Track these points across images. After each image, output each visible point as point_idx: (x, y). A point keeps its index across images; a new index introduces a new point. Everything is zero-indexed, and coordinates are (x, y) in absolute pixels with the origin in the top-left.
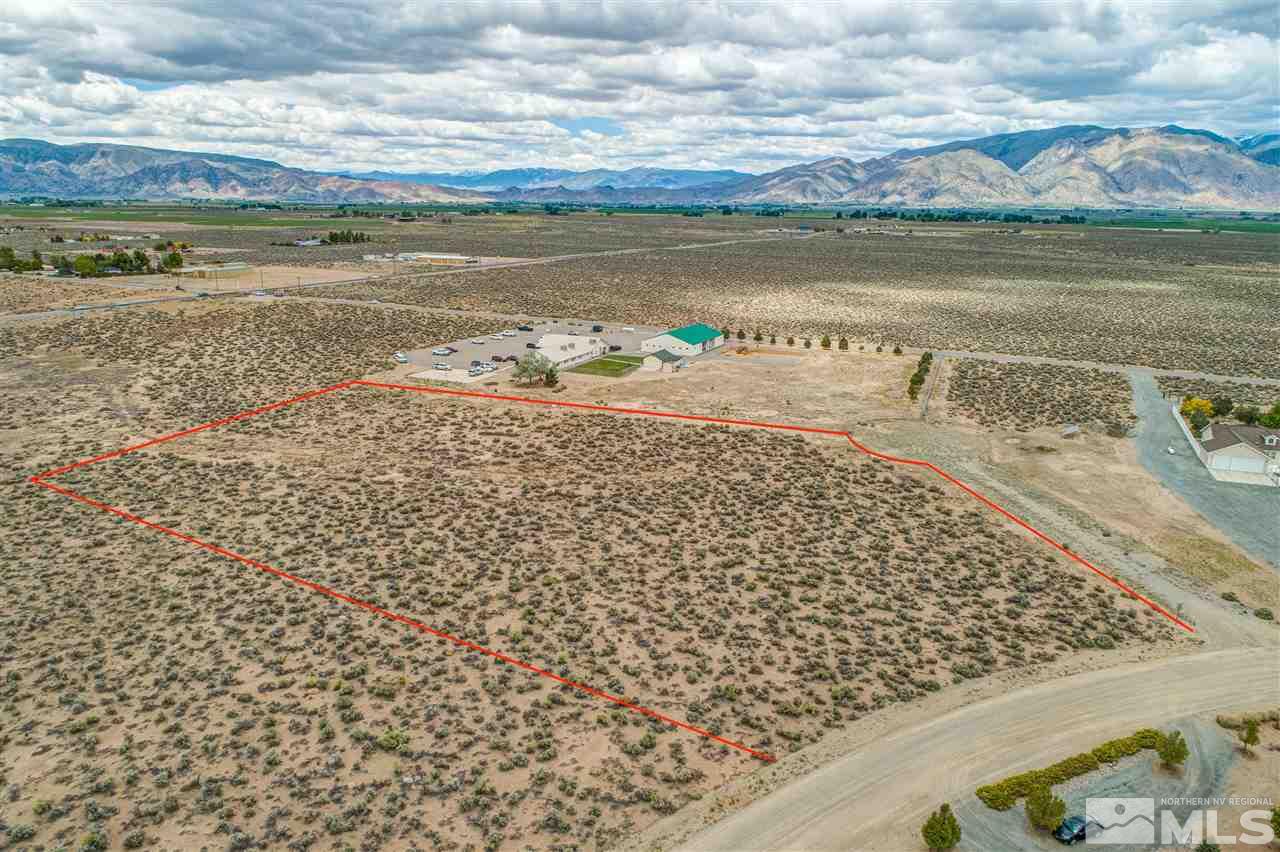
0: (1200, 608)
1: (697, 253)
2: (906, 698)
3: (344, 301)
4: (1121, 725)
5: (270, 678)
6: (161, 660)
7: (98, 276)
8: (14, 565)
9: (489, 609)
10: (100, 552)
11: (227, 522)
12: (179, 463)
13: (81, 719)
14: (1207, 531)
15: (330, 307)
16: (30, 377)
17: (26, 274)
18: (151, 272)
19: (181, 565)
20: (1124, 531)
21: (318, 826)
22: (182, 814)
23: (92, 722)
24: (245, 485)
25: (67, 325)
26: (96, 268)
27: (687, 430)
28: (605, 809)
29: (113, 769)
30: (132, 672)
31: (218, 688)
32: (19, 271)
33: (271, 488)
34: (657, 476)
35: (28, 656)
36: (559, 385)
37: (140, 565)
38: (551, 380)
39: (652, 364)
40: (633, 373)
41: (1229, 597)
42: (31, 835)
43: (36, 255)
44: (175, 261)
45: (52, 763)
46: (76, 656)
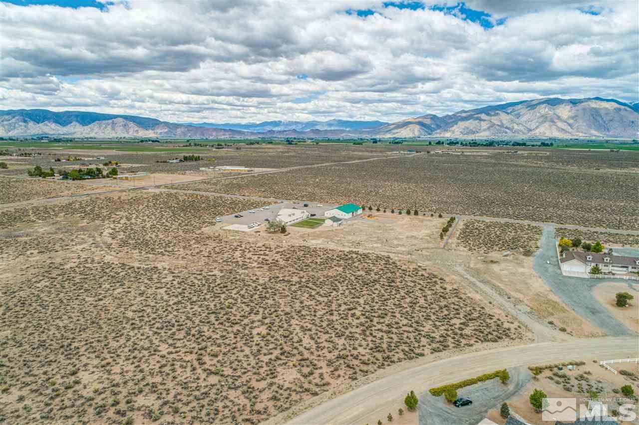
0: (538, 327)
1: (357, 165)
2: (411, 358)
3: (191, 192)
4: (490, 369)
5: (171, 349)
6: (130, 343)
7: (80, 180)
8: (69, 308)
9: (255, 325)
10: (101, 303)
11: (150, 291)
12: (127, 267)
13: (104, 363)
14: (552, 297)
15: (186, 195)
16: (59, 229)
17: (49, 179)
18: (104, 177)
19: (133, 308)
20: (516, 296)
21: (191, 398)
22: (144, 393)
23: (108, 364)
24: (155, 276)
25: (70, 204)
26: (80, 176)
27: (340, 253)
28: (294, 394)
29: (118, 379)
30: (120, 347)
31: (153, 353)
32: (44, 177)
33: (166, 278)
34: (325, 273)
35: (81, 341)
36: (287, 233)
37: (117, 308)
38: (283, 230)
39: (328, 222)
40: (320, 227)
41: (551, 323)
42: (93, 399)
43: (52, 170)
44: (114, 172)
45: (96, 377)
46: (98, 341)
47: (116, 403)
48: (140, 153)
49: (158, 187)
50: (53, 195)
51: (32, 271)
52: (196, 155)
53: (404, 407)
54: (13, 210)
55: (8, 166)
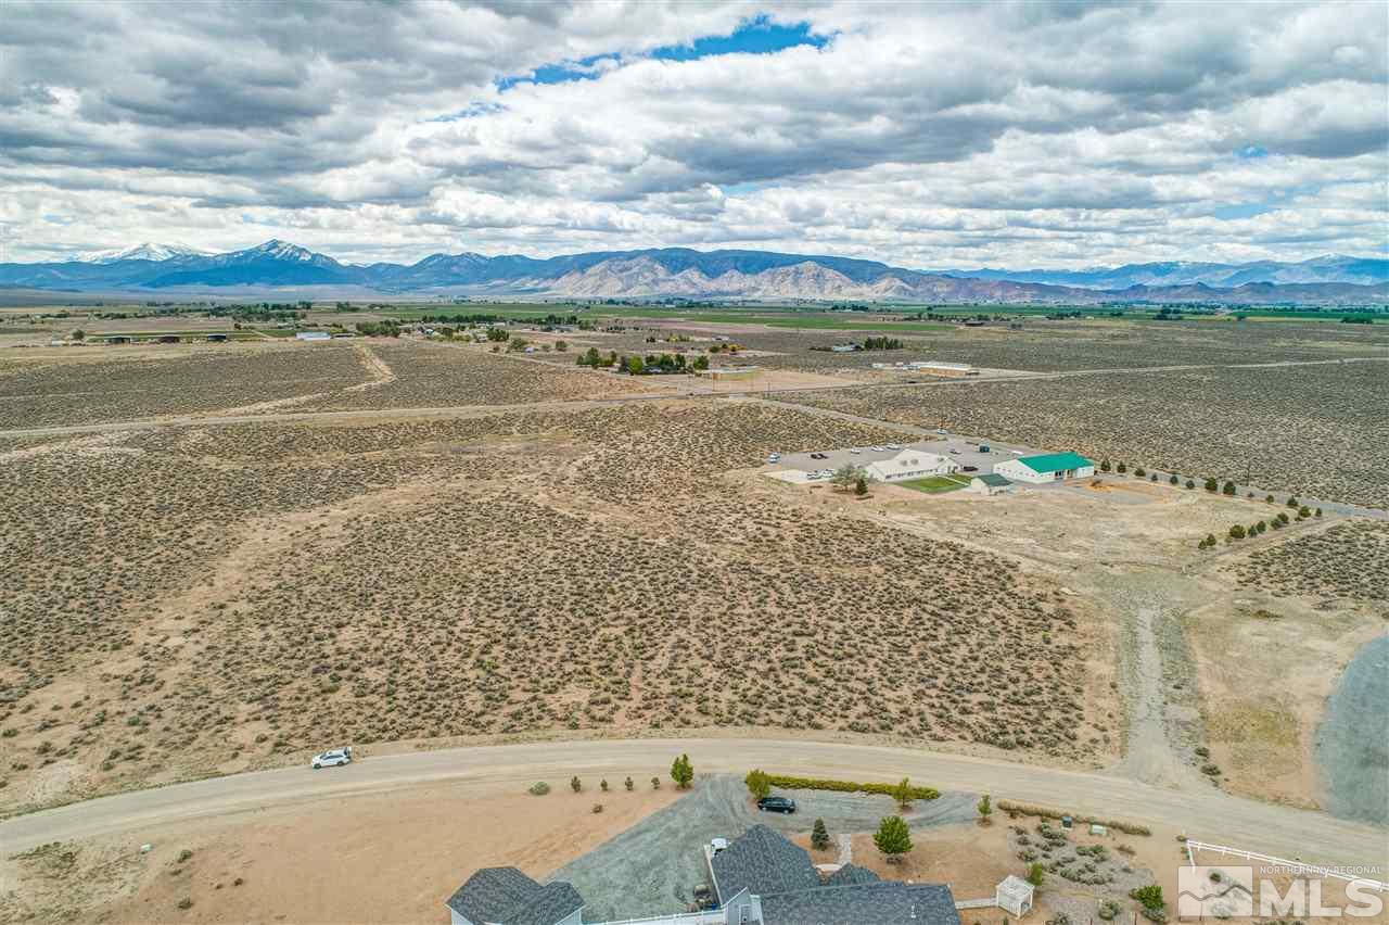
0: (1156, 751)
2: (791, 727)
5: (471, 627)
7: (641, 374)
10: (461, 554)
11: (537, 550)
12: (549, 513)
13: (382, 623)
16: (528, 448)
17: (600, 371)
18: (682, 372)
19: (490, 568)
22: (382, 666)
23: (385, 625)
24: (569, 532)
26: (646, 367)
27: (922, 543)
28: (548, 719)
29: (375, 644)
31: (446, 626)
32: (594, 368)
33: (581, 536)
36: (863, 495)
37: (472, 564)
38: (861, 489)
39: (977, 485)
40: (950, 492)
41: (1203, 752)
42: (327, 657)
43: (613, 355)
45: (357, 636)
46: (405, 598)
47: (342, 667)
48: (803, 331)
49: (748, 394)
50: (578, 397)
51: (434, 500)
52: (891, 337)
53: (667, 779)
54: (501, 415)
55: (570, 346)
